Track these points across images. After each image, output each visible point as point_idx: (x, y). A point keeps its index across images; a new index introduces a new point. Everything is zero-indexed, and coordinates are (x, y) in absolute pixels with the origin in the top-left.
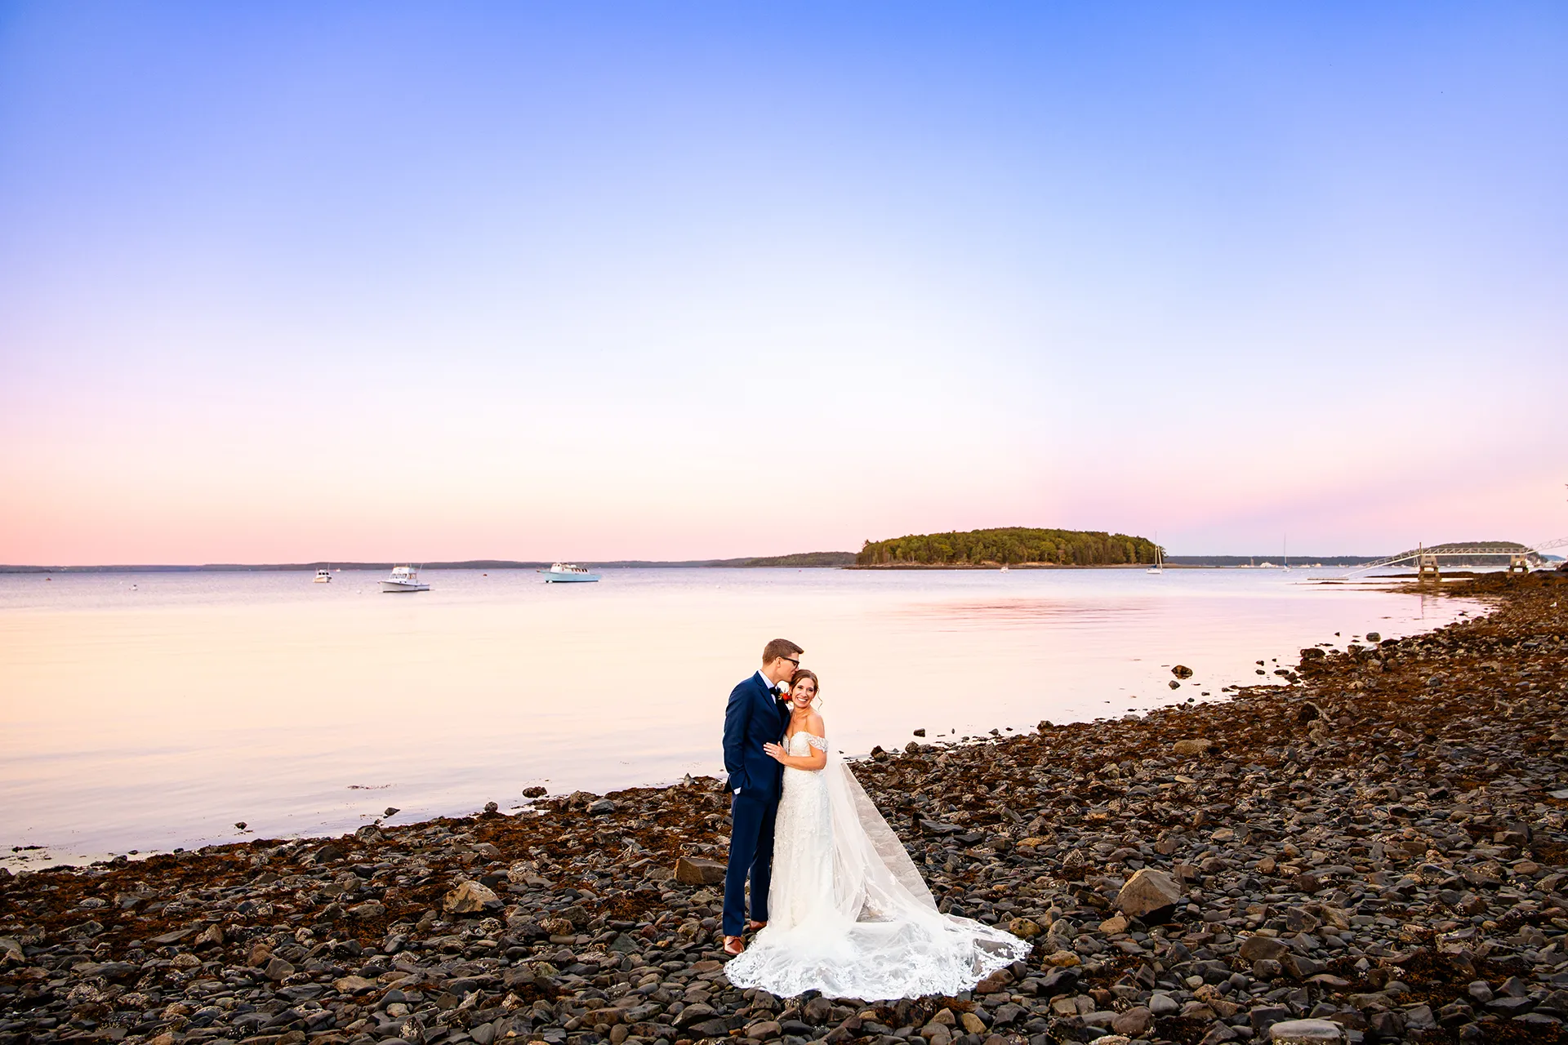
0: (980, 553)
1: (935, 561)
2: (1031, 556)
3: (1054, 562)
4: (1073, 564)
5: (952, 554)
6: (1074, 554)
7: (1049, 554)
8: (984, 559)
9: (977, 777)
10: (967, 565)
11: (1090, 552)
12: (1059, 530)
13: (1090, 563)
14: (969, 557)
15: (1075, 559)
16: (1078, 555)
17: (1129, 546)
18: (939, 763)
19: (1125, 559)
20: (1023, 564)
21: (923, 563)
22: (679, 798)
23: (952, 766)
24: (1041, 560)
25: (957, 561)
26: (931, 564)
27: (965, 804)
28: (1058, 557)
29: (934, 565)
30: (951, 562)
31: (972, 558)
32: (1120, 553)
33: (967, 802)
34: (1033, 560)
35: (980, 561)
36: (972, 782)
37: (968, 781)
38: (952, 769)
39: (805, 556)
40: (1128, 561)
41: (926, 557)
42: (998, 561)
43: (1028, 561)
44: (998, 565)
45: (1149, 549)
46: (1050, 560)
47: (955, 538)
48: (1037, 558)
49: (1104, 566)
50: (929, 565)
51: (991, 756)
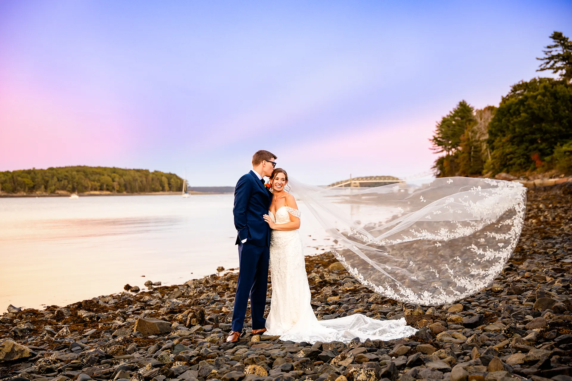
0: (55, 185)
1: (18, 191)
2: (94, 187)
3: (111, 191)
4: (125, 193)
5: (32, 186)
6: (125, 186)
7: (107, 185)
8: (58, 189)
10: (44, 194)
11: (137, 184)
12: (114, 168)
13: (137, 192)
14: (46, 188)
15: (126, 189)
16: (128, 186)
17: (164, 179)
19: (161, 188)
20: (87, 193)
21: (8, 192)
24: (101, 189)
25: (37, 191)
26: (15, 193)
28: (113, 188)
29: (18, 194)
30: (32, 192)
31: (49, 189)
32: (158, 184)
34: (95, 190)
35: (55, 190)
40: (163, 190)
41: (11, 188)
42: (68, 191)
43: (91, 190)
44: (69, 193)
45: (177, 182)
46: (108, 190)
47: (35, 173)
48: (98, 188)
49: (147, 193)
50: (14, 195)
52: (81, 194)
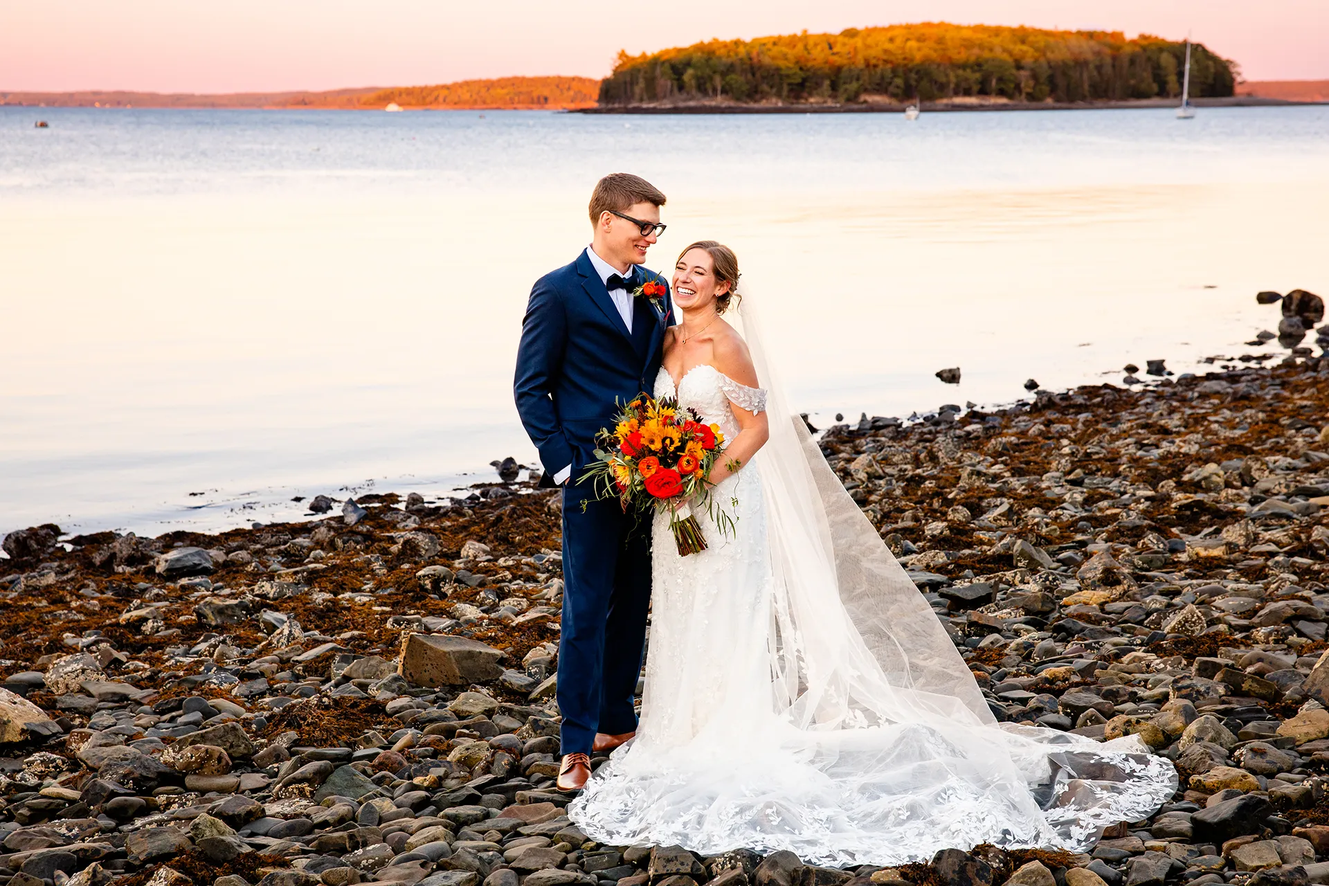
0: (858, 79)
1: (764, 96)
2: (964, 85)
3: (1010, 97)
4: (1049, 101)
5: (800, 80)
6: (1051, 80)
7: (1000, 80)
8: (866, 91)
9: (938, 493)
10: (830, 103)
11: (1085, 76)
12: (1022, 29)
13: (1083, 98)
14: (834, 87)
15: (1053, 91)
16: (1061, 82)
17: (1166, 60)
18: (857, 471)
19: (1155, 87)
20: (945, 101)
21: (738, 99)
22: (344, 543)
23: (880, 478)
24: (983, 92)
25: (811, 95)
26: (756, 101)
27: (930, 541)
28: (1018, 87)
29: (764, 104)
30: (798, 97)
31: (841, 90)
32: (1147, 75)
33: (933, 536)
34: (967, 93)
35: (857, 95)
36: (931, 505)
37: (921, 502)
38: (882, 482)
39: (489, 85)
40: (1163, 92)
41: (745, 88)
42: (894, 95)
43: (956, 94)
44: (894, 103)
45: (1207, 67)
46: (1001, 93)
47: (806, 47)
48: (976, 88)
49: (1113, 103)
50: (752, 105)
51: (953, 459)
52: (928, 104)
